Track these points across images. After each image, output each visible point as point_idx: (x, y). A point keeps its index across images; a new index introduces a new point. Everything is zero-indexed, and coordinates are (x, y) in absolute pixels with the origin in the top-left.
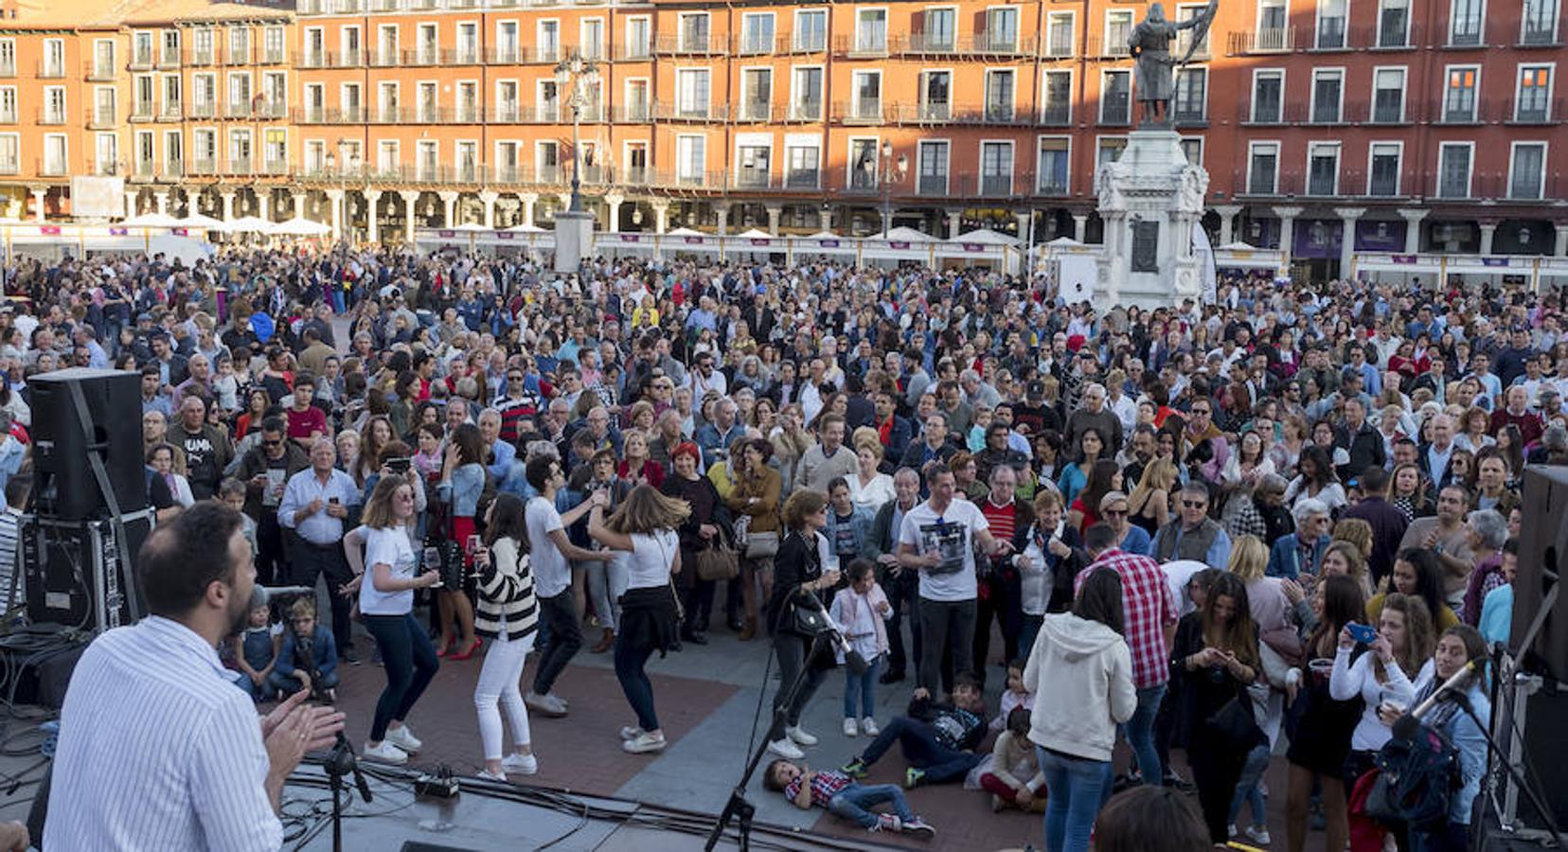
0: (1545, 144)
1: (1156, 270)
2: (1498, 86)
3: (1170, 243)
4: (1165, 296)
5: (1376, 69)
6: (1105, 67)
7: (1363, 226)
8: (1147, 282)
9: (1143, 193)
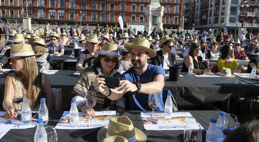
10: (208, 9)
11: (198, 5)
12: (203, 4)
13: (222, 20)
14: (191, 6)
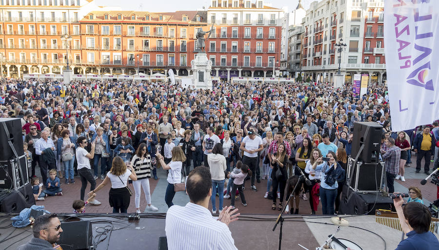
0: (262, 57)
1: (204, 82)
2: (253, 46)
3: (207, 76)
4: (206, 86)
5: (232, 42)
6: (181, 40)
7: (231, 72)
8: (202, 84)
9: (200, 66)
10: (322, 44)
11: (310, 38)
12: (317, 35)
14: (303, 38)
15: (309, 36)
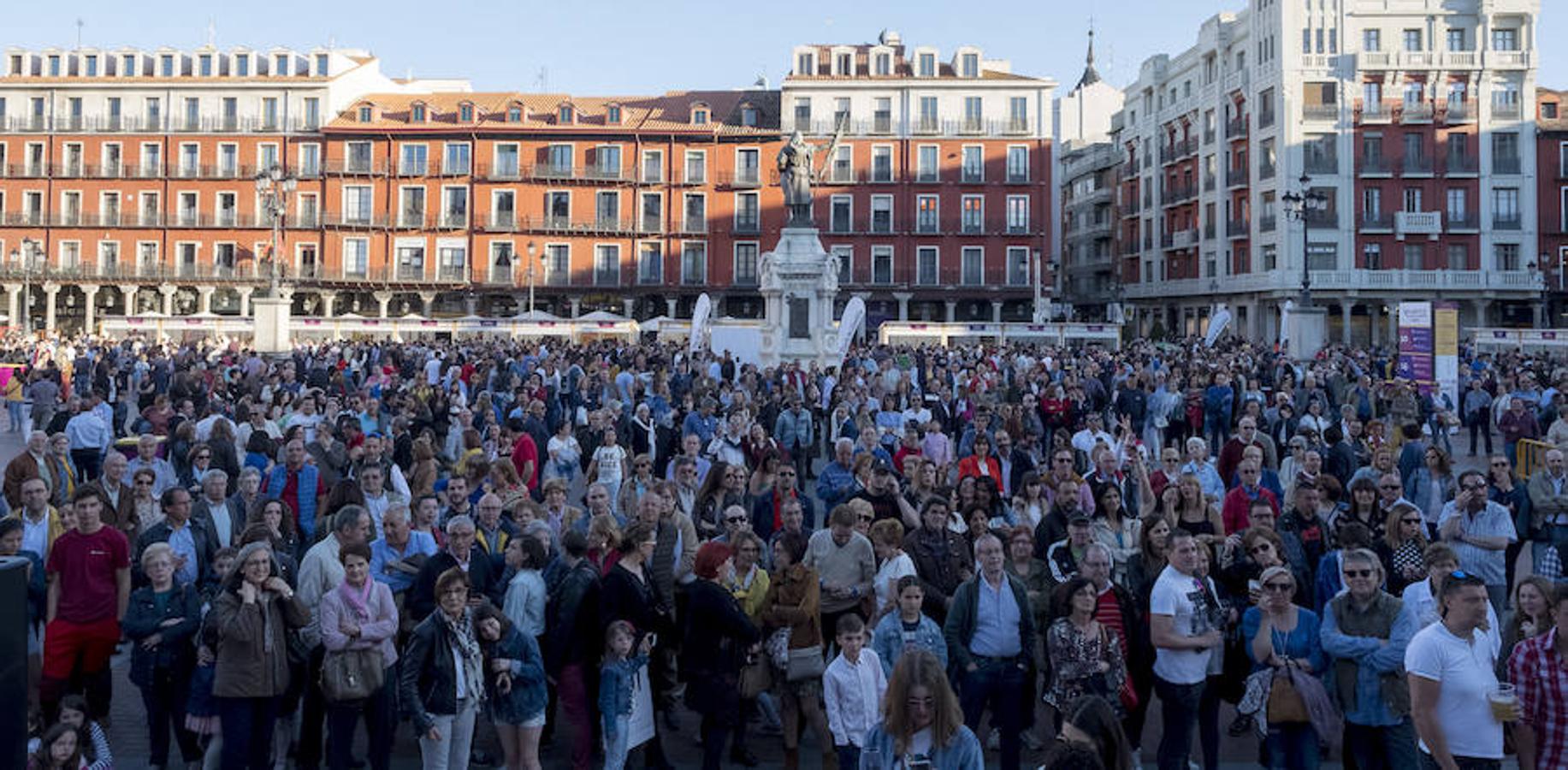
0: (982, 248)
1: (808, 337)
2: (951, 209)
3: (820, 313)
4: (816, 356)
5: (872, 196)
6: (686, 192)
7: (870, 305)
8: (800, 346)
9: (797, 276)
10: (1197, 201)
11: (1148, 180)
12: (1174, 173)
13: (1268, 253)
14: (1118, 184)
15: (1143, 174)
